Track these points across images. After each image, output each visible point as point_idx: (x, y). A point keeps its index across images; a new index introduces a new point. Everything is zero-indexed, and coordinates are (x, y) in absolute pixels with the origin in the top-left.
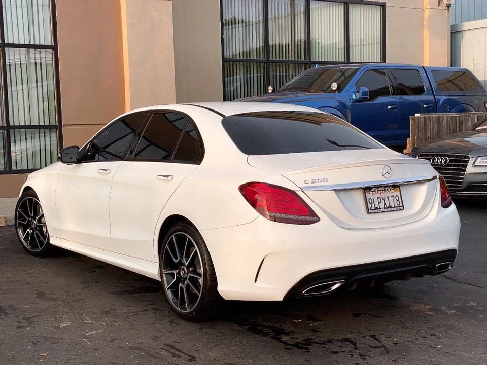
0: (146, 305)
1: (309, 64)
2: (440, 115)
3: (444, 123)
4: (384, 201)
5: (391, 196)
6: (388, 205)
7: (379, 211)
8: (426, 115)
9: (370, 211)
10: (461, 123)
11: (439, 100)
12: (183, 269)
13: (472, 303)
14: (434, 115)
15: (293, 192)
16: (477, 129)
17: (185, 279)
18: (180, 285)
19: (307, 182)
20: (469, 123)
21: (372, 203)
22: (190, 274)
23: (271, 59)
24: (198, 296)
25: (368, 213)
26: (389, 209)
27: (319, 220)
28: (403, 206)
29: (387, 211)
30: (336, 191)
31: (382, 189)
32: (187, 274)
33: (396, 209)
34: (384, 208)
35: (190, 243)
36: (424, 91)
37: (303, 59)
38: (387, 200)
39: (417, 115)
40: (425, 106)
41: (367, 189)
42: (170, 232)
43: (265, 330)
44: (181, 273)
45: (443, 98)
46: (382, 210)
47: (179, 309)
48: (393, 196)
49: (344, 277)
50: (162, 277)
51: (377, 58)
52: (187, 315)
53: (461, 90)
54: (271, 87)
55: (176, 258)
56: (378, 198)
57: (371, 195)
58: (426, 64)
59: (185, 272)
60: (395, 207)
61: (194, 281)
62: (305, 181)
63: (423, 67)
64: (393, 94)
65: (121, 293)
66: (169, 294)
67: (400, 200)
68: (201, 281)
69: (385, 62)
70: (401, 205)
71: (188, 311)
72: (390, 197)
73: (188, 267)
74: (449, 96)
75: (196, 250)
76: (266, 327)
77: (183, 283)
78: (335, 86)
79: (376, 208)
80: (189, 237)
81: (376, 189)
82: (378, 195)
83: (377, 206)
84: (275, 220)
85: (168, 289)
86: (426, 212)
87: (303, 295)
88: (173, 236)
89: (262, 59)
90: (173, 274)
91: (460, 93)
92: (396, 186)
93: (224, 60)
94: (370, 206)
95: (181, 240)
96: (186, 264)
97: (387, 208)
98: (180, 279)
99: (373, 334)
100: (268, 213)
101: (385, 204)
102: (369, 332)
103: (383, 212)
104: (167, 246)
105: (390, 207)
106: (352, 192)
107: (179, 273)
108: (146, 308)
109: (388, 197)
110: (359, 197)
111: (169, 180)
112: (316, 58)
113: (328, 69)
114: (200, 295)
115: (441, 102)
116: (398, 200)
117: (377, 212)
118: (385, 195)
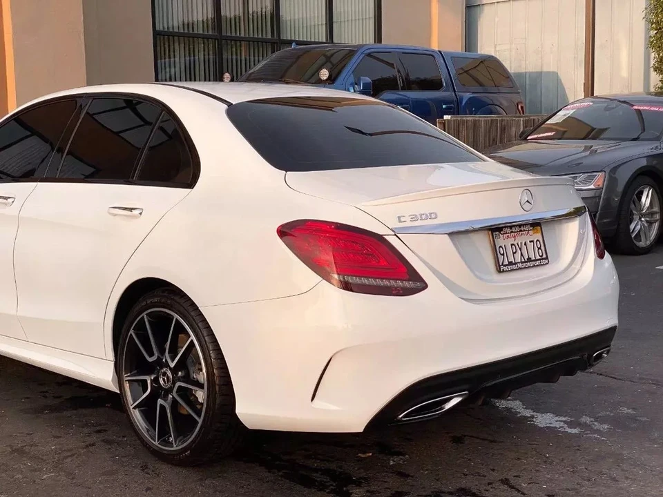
0: (89, 435)
1: (278, 43)
2: (477, 117)
3: (482, 130)
4: (520, 249)
5: (530, 242)
6: (526, 257)
7: (514, 267)
8: (459, 118)
9: (502, 268)
10: (503, 129)
11: (461, 99)
12: (165, 374)
13: (625, 410)
14: (470, 118)
15: (380, 238)
16: (529, 138)
17: (169, 391)
18: (160, 401)
19: (402, 219)
20: (514, 129)
21: (503, 255)
22: (178, 384)
23: (224, 34)
24: (198, 422)
25: (500, 271)
26: (529, 263)
27: (425, 286)
28: (547, 258)
29: (525, 268)
30: (450, 234)
31: (517, 229)
32: (174, 383)
33: (538, 263)
34: (522, 262)
35: (180, 329)
36: (442, 85)
37: (269, 36)
38: (524, 248)
39: (446, 117)
40: (444, 106)
41: (495, 230)
42: (137, 308)
43: (318, 477)
44: (161, 380)
45: (467, 96)
46: (520, 265)
47: (156, 443)
48: (533, 241)
49: (466, 387)
50: (121, 386)
51: (369, 39)
52: (174, 455)
53: (481, 85)
54: (227, 74)
55: (151, 354)
56: (512, 245)
57: (503, 241)
58: (435, 46)
59: (168, 378)
60: (536, 260)
61: (186, 394)
62: (399, 218)
63: (440, 51)
64: (403, 89)
65: (38, 411)
66: (137, 416)
67: (543, 248)
68: (201, 395)
69: (381, 43)
70: (544, 256)
71: (175, 448)
72: (528, 242)
73: (174, 371)
74: (473, 93)
75: (192, 341)
76: (316, 470)
77: (165, 398)
78: (324, 74)
79: (510, 263)
80: (176, 316)
81: (509, 230)
82: (511, 241)
83: (511, 259)
84: (347, 286)
85: (134, 408)
86: (576, 266)
87: (400, 421)
88: (144, 314)
89: (210, 33)
90: (146, 381)
91: (480, 89)
92: (536, 225)
93: (157, 34)
94: (501, 258)
95: (162, 323)
96: (172, 365)
97: (525, 262)
98: (158, 392)
99: (503, 477)
100: (336, 276)
101: (522, 255)
102: (495, 474)
103: (520, 269)
104: (132, 332)
105: (529, 260)
106: (471, 235)
107: (156, 380)
108: (89, 440)
109: (525, 244)
110: (482, 244)
111: (135, 217)
112: (286, 36)
113: (307, 51)
114: (200, 421)
115: (464, 102)
116: (539, 248)
117: (512, 270)
118: (521, 239)
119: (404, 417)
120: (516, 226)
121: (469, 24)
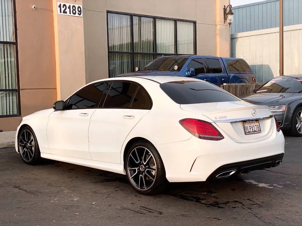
0: (115, 188)
1: (155, 55)
2: (237, 84)
3: (238, 89)
6: (254, 130)
7: (250, 133)
8: (229, 84)
9: (247, 133)
10: (247, 89)
11: (230, 77)
12: (142, 167)
13: (288, 182)
14: (234, 84)
15: (210, 124)
16: (257, 92)
17: (144, 172)
18: (140, 175)
19: (216, 118)
20: (251, 88)
22: (147, 169)
23: (135, 52)
24: (153, 181)
25: (246, 134)
26: (255, 132)
27: (224, 138)
28: (260, 131)
29: (254, 133)
30: (231, 123)
31: (251, 122)
32: (145, 170)
33: (258, 132)
35: (147, 152)
36: (222, 71)
37: (152, 52)
38: (253, 127)
39: (225, 84)
40: (223, 79)
41: (244, 122)
42: (133, 146)
43: (190, 198)
44: (141, 169)
45: (232, 75)
46: (252, 133)
47: (139, 189)
48: (256, 125)
49: (236, 168)
50: (127, 172)
51: (192, 52)
52: (145, 192)
53: (238, 70)
55: (137, 161)
57: (247, 125)
58: (218, 55)
59: (143, 168)
61: (149, 172)
62: (216, 117)
63: (221, 58)
64: (207, 73)
65: (96, 182)
66: (132, 181)
68: (154, 173)
69: (196, 55)
70: (260, 130)
71: (146, 189)
73: (145, 166)
74: (235, 74)
75: (152, 156)
77: (142, 174)
78: (176, 67)
79: (249, 132)
80: (146, 149)
81: (248, 122)
82: (249, 125)
83: (249, 131)
84: (200, 137)
85: (131, 178)
86: (270, 134)
87: (217, 178)
88: (135, 149)
89: (129, 51)
90: (136, 169)
91: (238, 72)
92: (257, 120)
93: (109, 52)
94: (246, 130)
95: (141, 151)
96: (145, 164)
98: (139, 172)
99: (248, 198)
100: (197, 135)
102: (245, 198)
103: (252, 134)
104: (131, 154)
105: (255, 131)
106: (237, 123)
107: (139, 169)
108: (116, 190)
110: (240, 125)
111: (132, 119)
112: (159, 51)
113: (167, 58)
115: (231, 78)
116: (258, 128)
117: (250, 134)
118: (252, 125)
119: (218, 176)
120: (251, 120)
121: (232, 46)
